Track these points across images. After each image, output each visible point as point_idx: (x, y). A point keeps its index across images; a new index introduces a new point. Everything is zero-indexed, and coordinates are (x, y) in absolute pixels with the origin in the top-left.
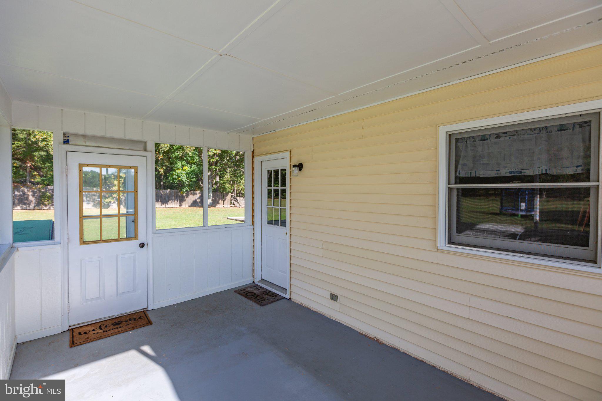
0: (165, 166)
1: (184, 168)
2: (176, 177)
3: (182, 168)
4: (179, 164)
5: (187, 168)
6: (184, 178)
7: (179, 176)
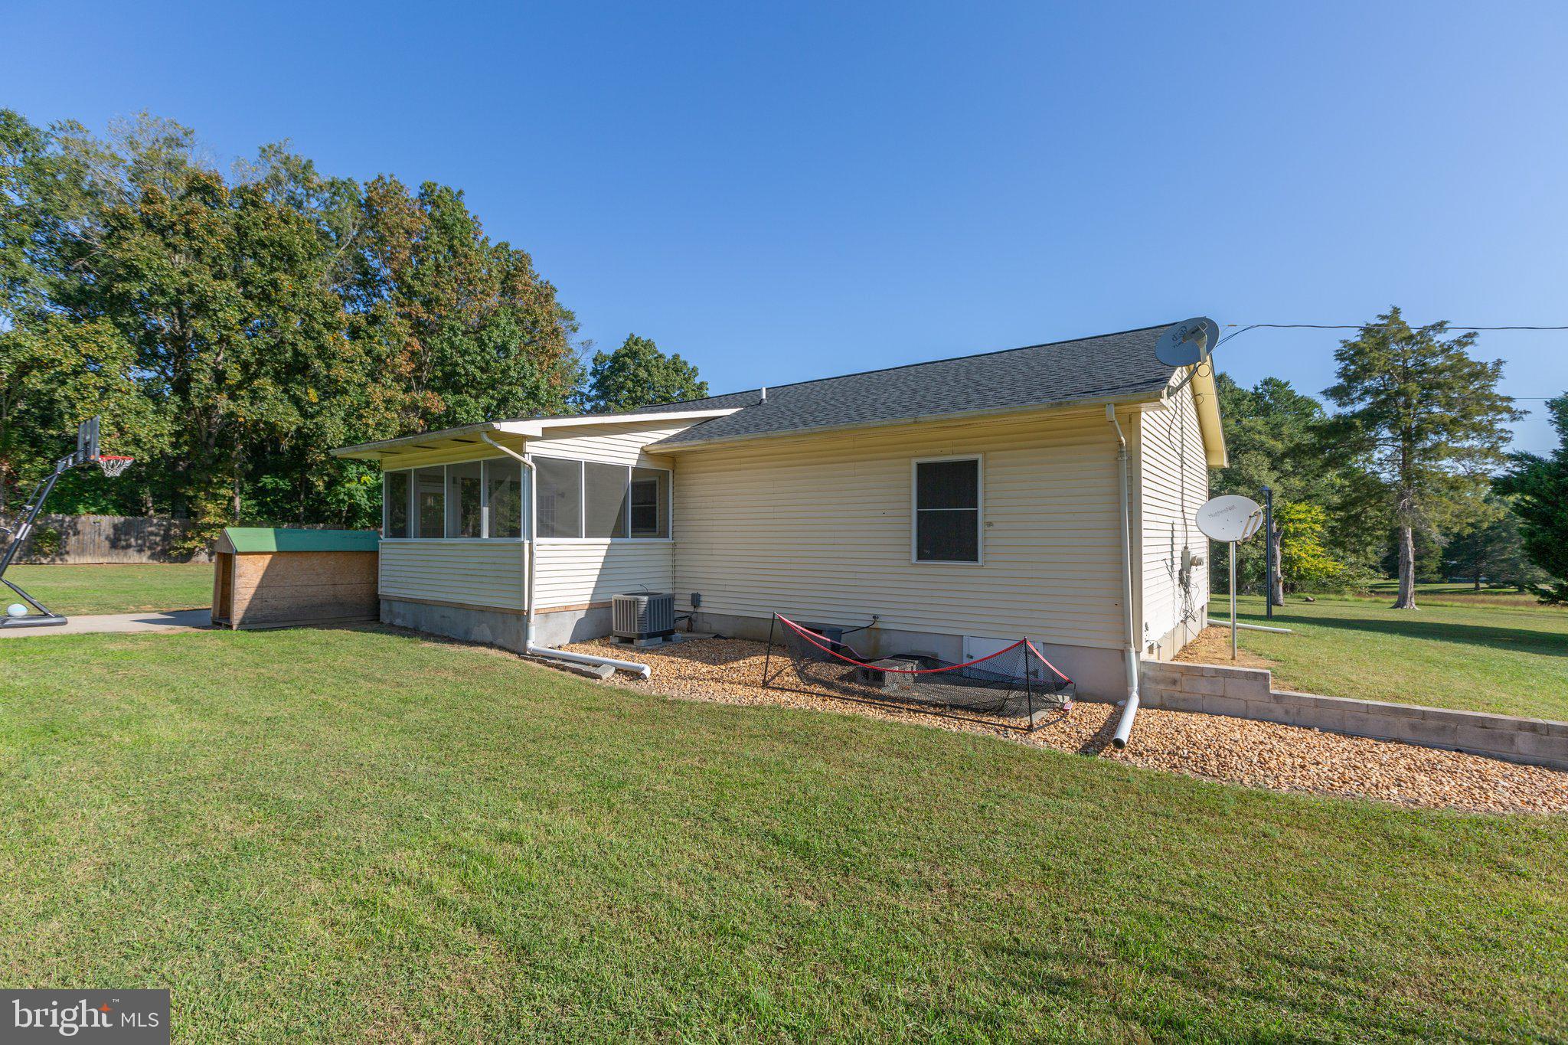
0: (328, 475)
1: (364, 478)
2: (346, 498)
3: (359, 480)
4: (352, 471)
5: (369, 479)
6: (363, 500)
7: (351, 496)
